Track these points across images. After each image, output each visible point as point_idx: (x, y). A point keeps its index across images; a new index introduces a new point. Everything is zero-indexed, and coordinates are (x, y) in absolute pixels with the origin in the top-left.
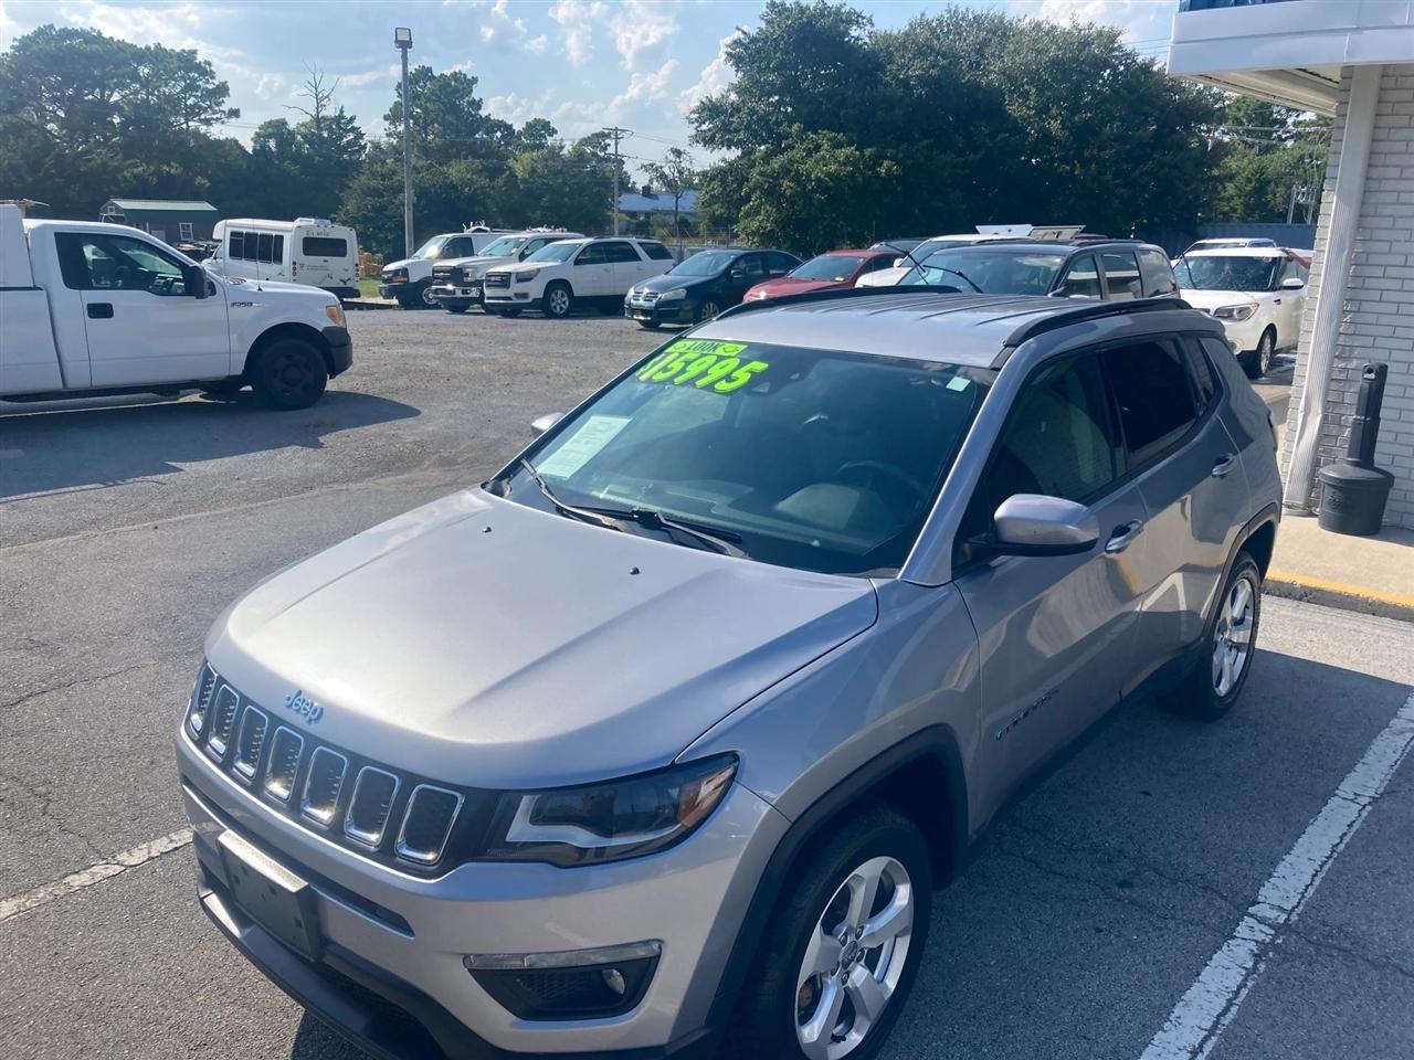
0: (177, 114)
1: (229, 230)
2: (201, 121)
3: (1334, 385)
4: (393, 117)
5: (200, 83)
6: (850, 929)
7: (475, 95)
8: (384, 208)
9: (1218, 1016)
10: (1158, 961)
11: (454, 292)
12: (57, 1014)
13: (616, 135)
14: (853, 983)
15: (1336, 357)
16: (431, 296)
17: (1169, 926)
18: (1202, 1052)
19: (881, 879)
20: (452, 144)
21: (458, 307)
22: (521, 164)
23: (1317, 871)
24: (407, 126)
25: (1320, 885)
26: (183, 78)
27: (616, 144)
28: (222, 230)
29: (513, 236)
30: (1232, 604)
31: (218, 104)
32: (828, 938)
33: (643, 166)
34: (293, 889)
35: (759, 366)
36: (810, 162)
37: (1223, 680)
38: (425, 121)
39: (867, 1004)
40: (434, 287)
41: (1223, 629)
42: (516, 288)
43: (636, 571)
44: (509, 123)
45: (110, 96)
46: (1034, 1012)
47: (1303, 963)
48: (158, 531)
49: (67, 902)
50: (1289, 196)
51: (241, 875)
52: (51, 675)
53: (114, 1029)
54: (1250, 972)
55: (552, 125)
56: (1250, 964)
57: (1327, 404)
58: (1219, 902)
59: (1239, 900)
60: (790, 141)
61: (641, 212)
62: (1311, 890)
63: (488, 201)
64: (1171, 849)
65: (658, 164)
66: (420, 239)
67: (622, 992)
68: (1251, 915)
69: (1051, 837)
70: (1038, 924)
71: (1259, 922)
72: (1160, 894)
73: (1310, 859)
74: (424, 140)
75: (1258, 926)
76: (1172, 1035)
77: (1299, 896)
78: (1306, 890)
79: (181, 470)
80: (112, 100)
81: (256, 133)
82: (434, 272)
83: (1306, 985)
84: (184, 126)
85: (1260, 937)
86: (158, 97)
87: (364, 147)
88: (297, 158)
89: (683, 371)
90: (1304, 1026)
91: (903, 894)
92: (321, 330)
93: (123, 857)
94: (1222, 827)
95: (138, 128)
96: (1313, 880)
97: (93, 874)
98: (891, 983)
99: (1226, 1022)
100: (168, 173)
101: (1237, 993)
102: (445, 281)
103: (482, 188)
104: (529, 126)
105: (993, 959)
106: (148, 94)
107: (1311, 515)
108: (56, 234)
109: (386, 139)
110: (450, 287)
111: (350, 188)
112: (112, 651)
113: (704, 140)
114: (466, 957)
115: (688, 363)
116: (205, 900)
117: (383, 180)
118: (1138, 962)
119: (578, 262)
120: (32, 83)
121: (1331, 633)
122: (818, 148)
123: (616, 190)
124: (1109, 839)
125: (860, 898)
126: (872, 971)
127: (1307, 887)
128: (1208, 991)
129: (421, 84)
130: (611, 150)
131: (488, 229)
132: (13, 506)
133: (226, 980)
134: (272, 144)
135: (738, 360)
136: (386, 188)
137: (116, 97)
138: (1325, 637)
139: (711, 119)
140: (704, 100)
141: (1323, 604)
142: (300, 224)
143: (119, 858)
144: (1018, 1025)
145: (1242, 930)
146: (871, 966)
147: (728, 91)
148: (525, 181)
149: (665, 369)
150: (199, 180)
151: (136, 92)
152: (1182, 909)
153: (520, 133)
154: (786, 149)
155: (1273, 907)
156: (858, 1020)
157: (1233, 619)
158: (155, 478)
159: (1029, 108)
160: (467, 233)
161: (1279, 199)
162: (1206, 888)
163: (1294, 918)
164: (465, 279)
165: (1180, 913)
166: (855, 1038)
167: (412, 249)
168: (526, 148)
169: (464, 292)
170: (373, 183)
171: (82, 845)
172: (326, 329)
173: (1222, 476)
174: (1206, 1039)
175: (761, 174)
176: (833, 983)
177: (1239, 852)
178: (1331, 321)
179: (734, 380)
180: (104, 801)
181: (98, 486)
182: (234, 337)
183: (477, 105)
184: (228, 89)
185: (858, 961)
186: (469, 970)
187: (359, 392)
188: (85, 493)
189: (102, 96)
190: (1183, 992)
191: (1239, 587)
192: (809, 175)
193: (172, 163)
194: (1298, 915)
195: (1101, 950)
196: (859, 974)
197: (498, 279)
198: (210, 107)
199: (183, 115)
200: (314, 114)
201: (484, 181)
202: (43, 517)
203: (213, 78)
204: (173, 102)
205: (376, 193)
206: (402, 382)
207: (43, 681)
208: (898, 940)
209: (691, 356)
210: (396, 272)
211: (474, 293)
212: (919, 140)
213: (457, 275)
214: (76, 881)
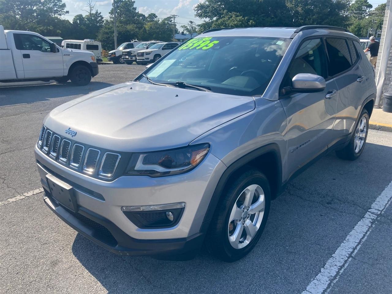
0: (52, 12)
1: (66, 43)
2: (58, 14)
3: (388, 69)
4: (111, 13)
5: (58, 4)
6: (245, 207)
7: (135, 6)
8: (109, 37)
9: (361, 239)
10: (341, 224)
11: (128, 58)
12: (2, 235)
13: (174, 17)
14: (246, 224)
15: (389, 60)
16: (122, 60)
17: (344, 214)
18: (356, 249)
19: (255, 193)
20: (128, 20)
21: (130, 63)
22: (147, 26)
23: (389, 200)
24: (115, 16)
25: (390, 203)
26: (53, 2)
27: (174, 19)
28: (64, 43)
29: (144, 43)
30: (361, 124)
31: (63, 9)
32: (239, 209)
33: (182, 26)
34: (68, 189)
35: (216, 42)
36: (229, 21)
37: (357, 148)
38: (120, 14)
39: (251, 232)
40: (123, 57)
41: (357, 132)
42: (146, 56)
43: (177, 96)
44: (144, 14)
45: (33, 8)
46: (302, 237)
47: (387, 225)
48: (42, 114)
49: (8, 206)
50: (367, 32)
51: (53, 187)
52: (8, 149)
53: (19, 239)
54: (370, 227)
55: (156, 15)
56: (370, 225)
57: (386, 74)
58: (358, 208)
59: (365, 208)
60: (224, 15)
61: (181, 39)
62: (388, 205)
63: (138, 35)
64: (343, 194)
65: (186, 26)
66: (119, 44)
67: (172, 220)
68: (369, 212)
69: (305, 191)
70: (302, 214)
71: (372, 214)
72: (340, 206)
73: (387, 197)
74: (120, 19)
75: (371, 215)
76: (347, 244)
77: (384, 207)
78: (386, 205)
79: (49, 100)
80: (34, 9)
81: (74, 18)
82: (123, 53)
83: (388, 231)
84: (54, 16)
85: (373, 218)
86: (46, 8)
87: (104, 21)
88: (85, 24)
89: (192, 46)
90: (388, 242)
91: (262, 198)
92: (89, 63)
93: (26, 194)
94: (358, 188)
95: (41, 17)
96: (388, 202)
97: (16, 198)
98: (258, 226)
99: (363, 241)
100: (50, 29)
101: (366, 233)
102: (126, 55)
103: (137, 32)
104: (150, 15)
105: (289, 223)
106: (44, 7)
107: (380, 108)
108: (13, 34)
109: (110, 19)
110: (127, 57)
111: (99, 32)
112: (26, 143)
113: (199, 15)
114: (122, 207)
115: (194, 44)
116: (45, 200)
117: (109, 29)
118: (334, 224)
119: (163, 49)
120: (12, 5)
121: (388, 138)
122: (231, 17)
123: (174, 33)
124: (323, 191)
125: (249, 197)
126: (252, 222)
127: (386, 204)
128: (357, 232)
129: (119, 3)
130: (173, 21)
131: (138, 41)
132: (2, 109)
133: (54, 226)
134: (78, 22)
135: (210, 41)
136: (110, 32)
137: (35, 8)
138: (386, 139)
139: (201, 9)
140: (199, 4)
141: (385, 131)
142: (85, 41)
143: (24, 194)
144: (297, 241)
145: (367, 215)
146: (252, 220)
147: (206, 1)
148: (148, 30)
149: (187, 46)
150: (58, 31)
151: (40, 7)
152: (347, 210)
153: (147, 17)
154: (222, 17)
155: (376, 209)
156: (248, 237)
157: (361, 129)
158: (42, 102)
159: (292, 4)
160: (132, 42)
161: (364, 33)
162: (354, 204)
163: (383, 212)
164: (131, 55)
165: (347, 211)
166: (247, 242)
167: (117, 47)
168: (149, 22)
169: (131, 58)
170: (106, 31)
171: (14, 191)
172: (91, 63)
173: (360, 82)
174: (357, 245)
175: (215, 24)
176: (240, 224)
177: (364, 195)
178: (388, 48)
179: (208, 46)
180: (21, 180)
181: (26, 104)
182: (65, 64)
183: (135, 9)
184: (65, 5)
185: (248, 218)
186: (123, 212)
187: (101, 82)
188: (22, 105)
189: (31, 8)
190: (349, 232)
191: (363, 120)
192: (229, 25)
193: (51, 26)
194: (384, 212)
195: (323, 221)
196: (248, 222)
197: (141, 54)
198: (61, 10)
199: (53, 13)
200: (89, 12)
201: (137, 30)
202: (10, 111)
203: (61, 2)
204: (51, 10)
205: (107, 33)
206: (113, 79)
207: (6, 150)
208: (260, 213)
209: (195, 42)
210: (112, 53)
211: (134, 59)
212: (260, 14)
213: (129, 54)
214: (11, 200)
